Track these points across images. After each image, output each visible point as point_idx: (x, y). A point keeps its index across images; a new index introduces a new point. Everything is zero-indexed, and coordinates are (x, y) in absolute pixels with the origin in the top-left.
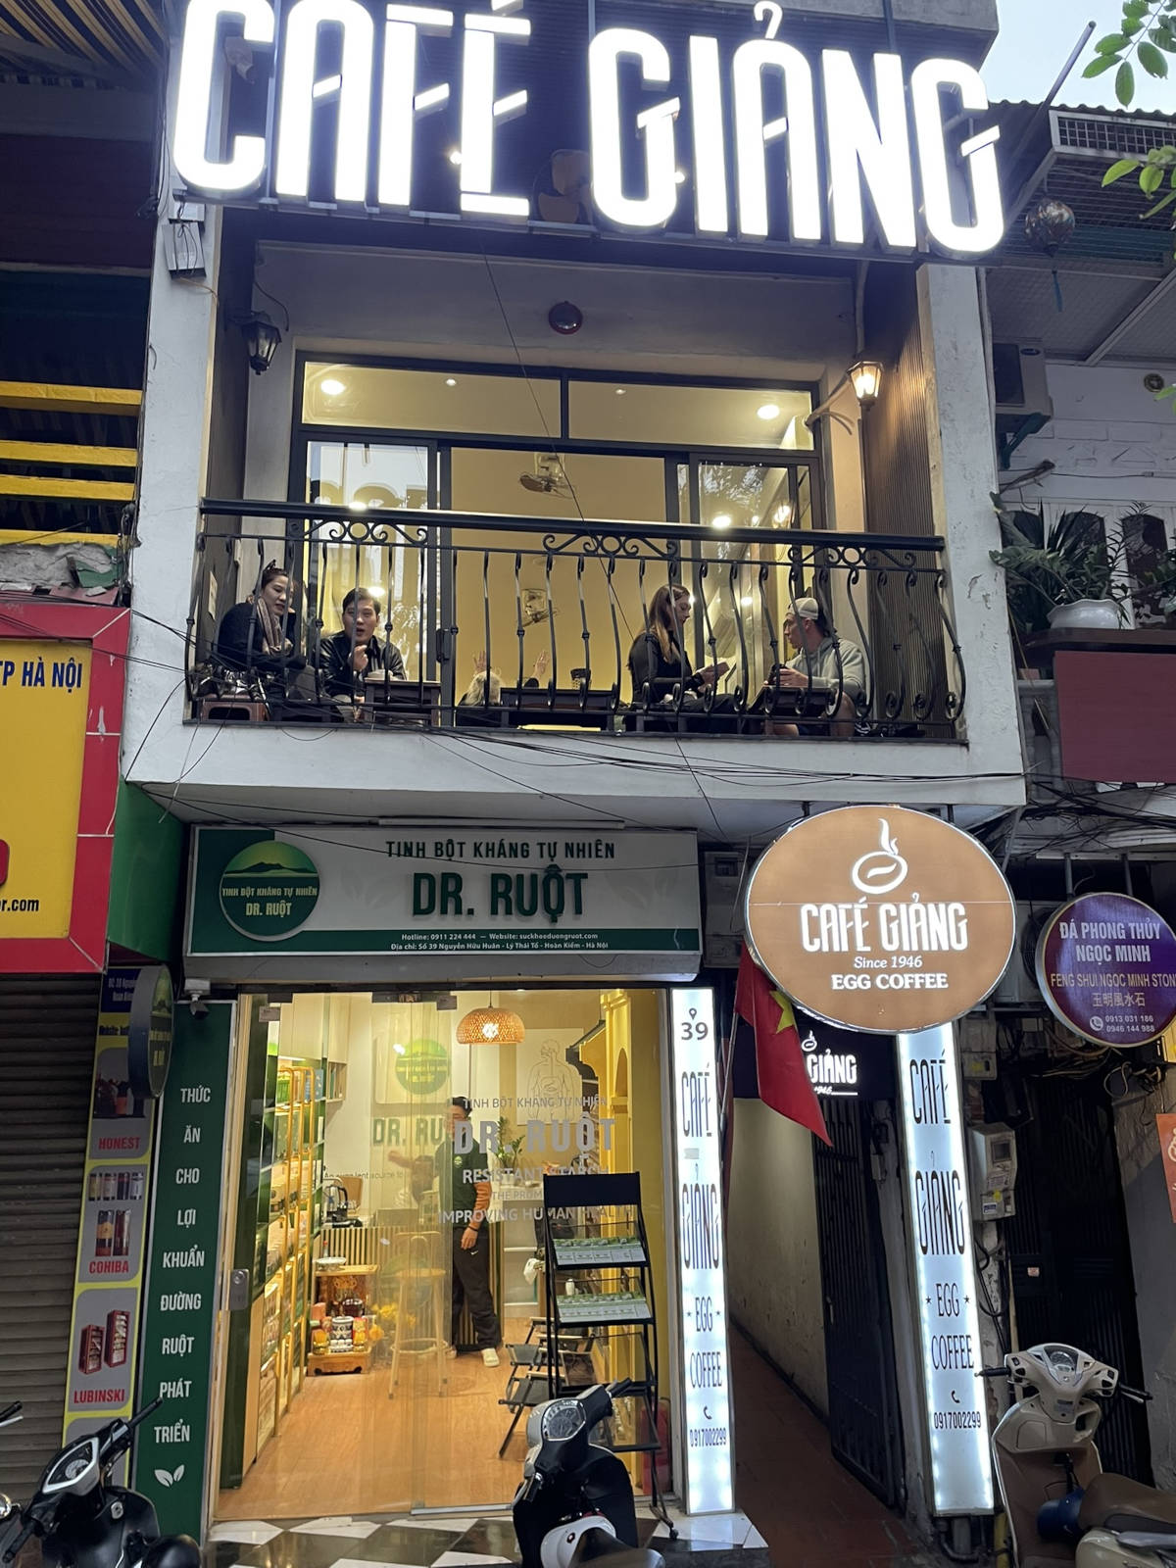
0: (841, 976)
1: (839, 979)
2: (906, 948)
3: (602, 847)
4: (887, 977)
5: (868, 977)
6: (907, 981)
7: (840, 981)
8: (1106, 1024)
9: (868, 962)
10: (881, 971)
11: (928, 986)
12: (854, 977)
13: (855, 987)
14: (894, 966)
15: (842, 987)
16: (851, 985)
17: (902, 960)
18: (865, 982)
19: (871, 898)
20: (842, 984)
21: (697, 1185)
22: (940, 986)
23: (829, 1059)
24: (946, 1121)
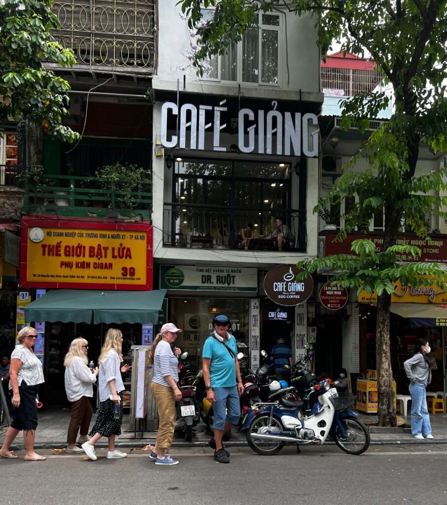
1: (280, 296)
2: (293, 291)
3: (238, 271)
6: (292, 297)
10: (287, 295)
11: (296, 298)
12: (283, 296)
14: (290, 294)
18: (285, 297)
19: (287, 282)
21: (254, 336)
22: (298, 298)
23: (282, 313)
24: (304, 325)
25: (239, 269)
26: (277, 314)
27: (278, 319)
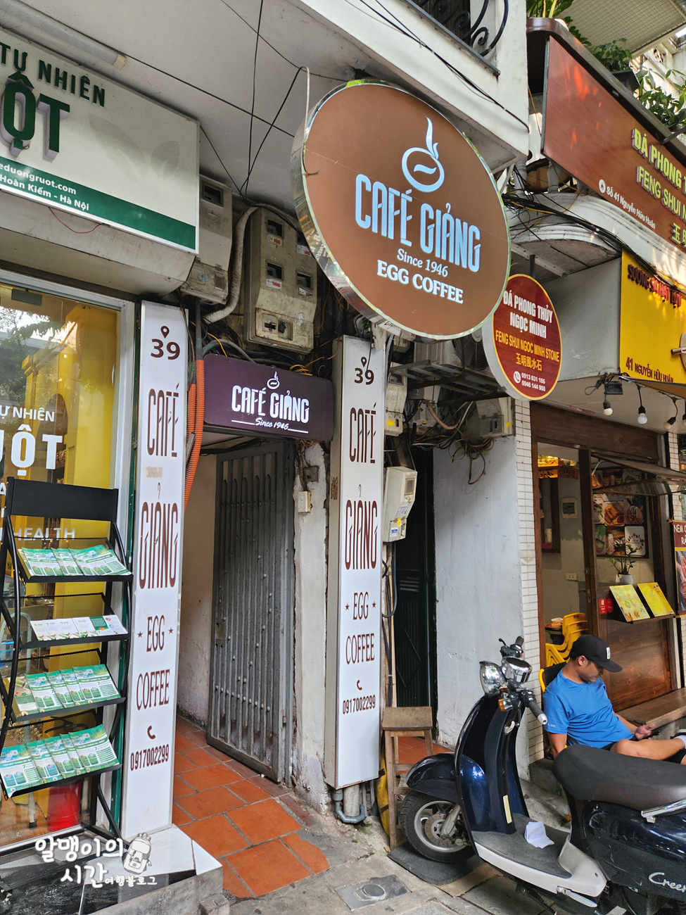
0: (386, 264)
1: (383, 266)
2: (438, 255)
3: (90, 88)
4: (421, 278)
5: (407, 273)
6: (436, 288)
7: (384, 269)
8: (522, 379)
9: (409, 257)
10: (417, 270)
11: (450, 297)
12: (397, 269)
14: (428, 269)
15: (385, 276)
17: (434, 265)
18: (404, 277)
19: (415, 193)
20: (386, 272)
21: (158, 504)
22: (458, 301)
23: (288, 399)
24: (373, 462)
26: (267, 398)
27: (273, 425)
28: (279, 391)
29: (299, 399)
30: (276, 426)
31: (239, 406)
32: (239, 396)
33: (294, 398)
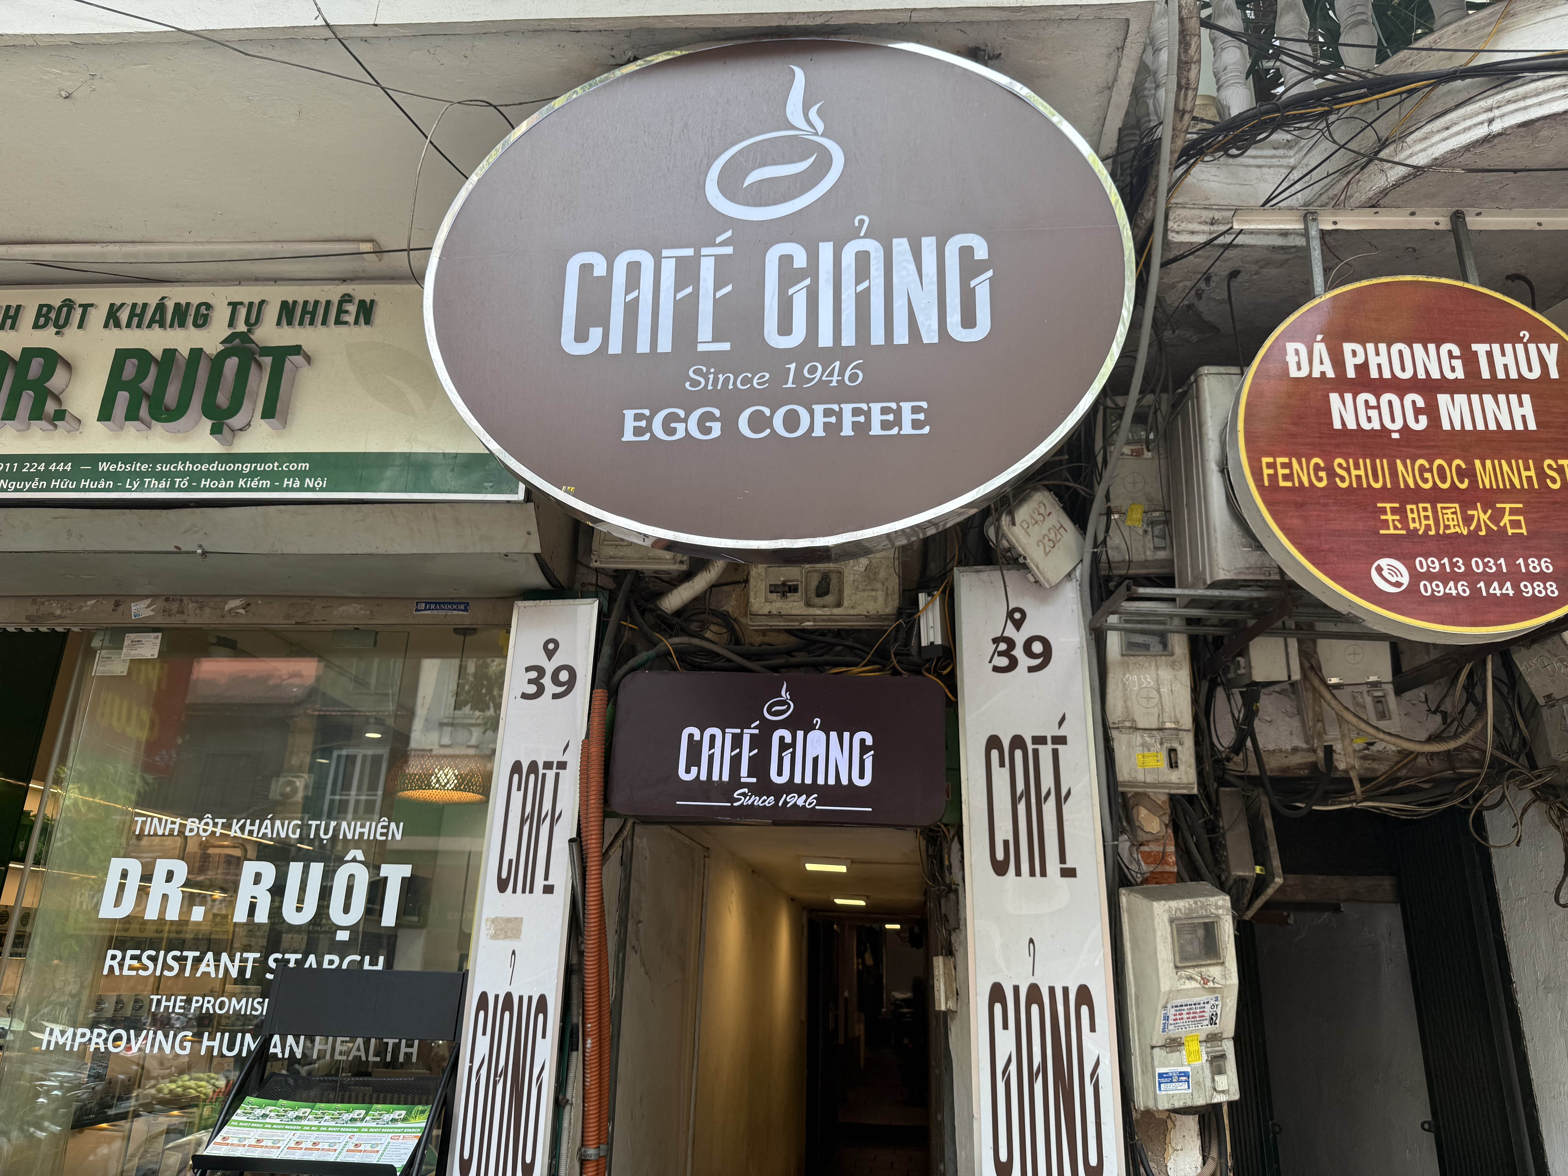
0: (645, 413)
1: (638, 417)
2: (825, 343)
3: (352, 308)
4: (767, 412)
5: (717, 413)
6: (821, 420)
7: (643, 423)
8: (1416, 577)
9: (722, 377)
10: (752, 397)
11: (876, 430)
12: (682, 414)
13: (680, 434)
14: (789, 385)
15: (646, 437)
16: (671, 432)
17: (813, 370)
18: (709, 424)
19: (746, 231)
20: (649, 428)
21: (509, 996)
22: (907, 429)
23: (817, 737)
24: (1069, 873)
25: (362, 292)
26: (761, 743)
27: (777, 800)
28: (791, 725)
29: (847, 735)
30: (785, 802)
31: (694, 770)
32: (695, 748)
33: (833, 735)
